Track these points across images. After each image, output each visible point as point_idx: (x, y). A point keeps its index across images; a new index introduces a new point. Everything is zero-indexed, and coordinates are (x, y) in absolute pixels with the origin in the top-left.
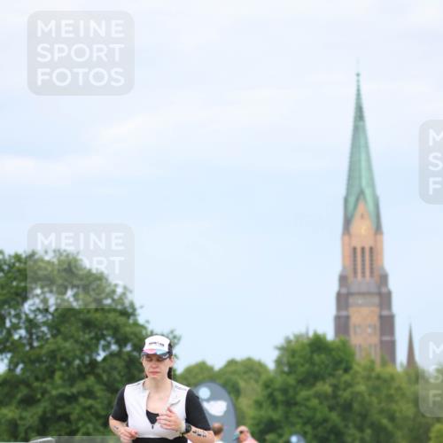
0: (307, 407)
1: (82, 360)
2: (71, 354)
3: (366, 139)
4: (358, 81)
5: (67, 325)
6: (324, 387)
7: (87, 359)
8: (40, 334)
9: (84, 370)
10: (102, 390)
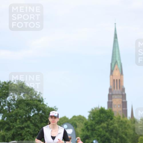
0: (98, 131)
1: (26, 116)
2: (22, 114)
3: (118, 44)
4: (115, 26)
5: (21, 105)
6: (104, 125)
7: (27, 115)
8: (12, 108)
9: (26, 119)
10: (32, 125)
